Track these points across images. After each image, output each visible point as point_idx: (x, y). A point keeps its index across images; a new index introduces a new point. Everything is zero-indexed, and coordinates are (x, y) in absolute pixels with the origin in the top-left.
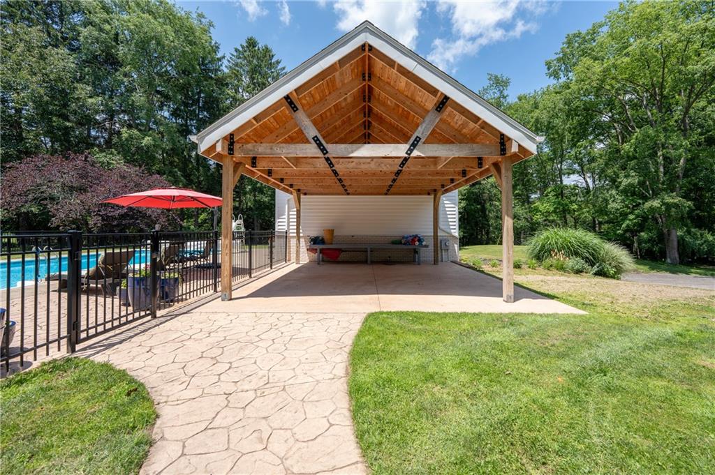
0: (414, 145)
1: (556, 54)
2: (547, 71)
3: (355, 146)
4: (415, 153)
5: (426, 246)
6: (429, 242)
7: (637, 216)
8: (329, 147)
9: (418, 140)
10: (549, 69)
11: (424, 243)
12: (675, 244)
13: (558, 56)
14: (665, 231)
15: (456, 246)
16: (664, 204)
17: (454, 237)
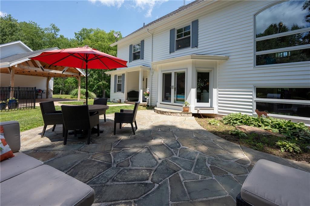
0: (64, 72)
1: (79, 32)
2: (75, 36)
3: (51, 70)
4: (64, 73)
5: (44, 93)
6: (45, 92)
7: (97, 86)
8: (44, 69)
9: (64, 71)
10: (76, 35)
11: (44, 92)
12: (105, 93)
13: (79, 33)
14: (103, 90)
15: (52, 93)
16: (102, 83)
17: (52, 90)
